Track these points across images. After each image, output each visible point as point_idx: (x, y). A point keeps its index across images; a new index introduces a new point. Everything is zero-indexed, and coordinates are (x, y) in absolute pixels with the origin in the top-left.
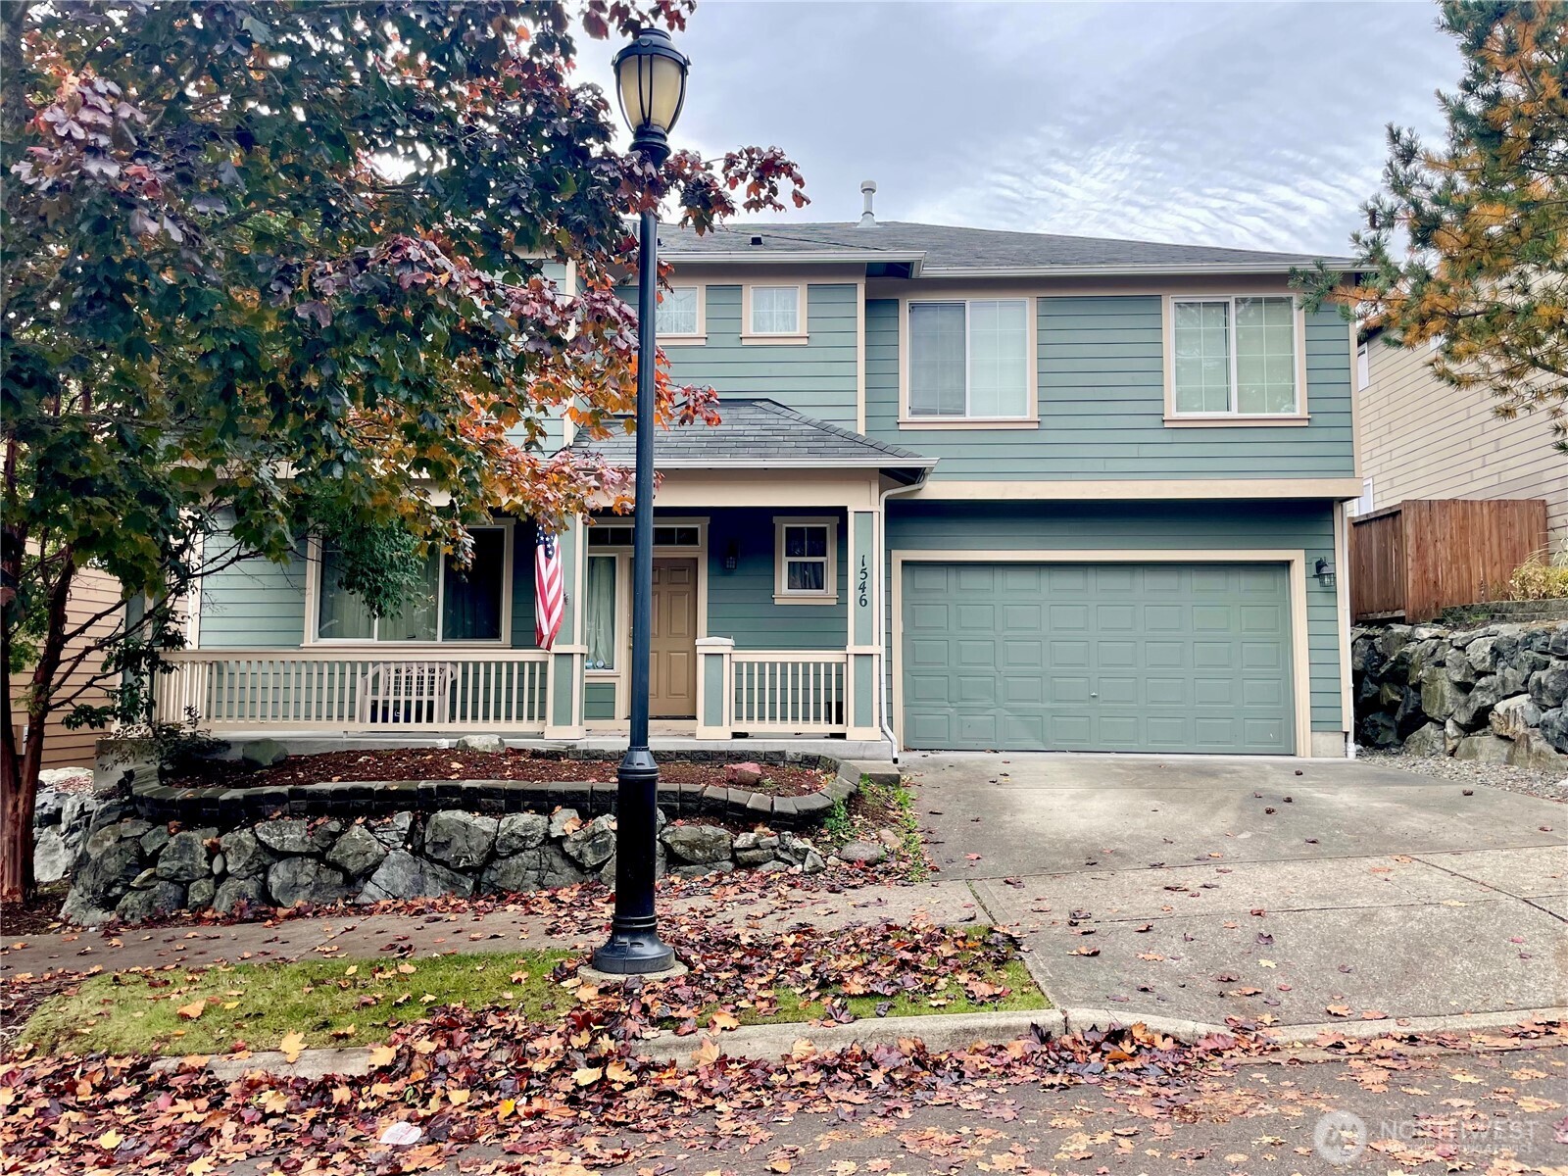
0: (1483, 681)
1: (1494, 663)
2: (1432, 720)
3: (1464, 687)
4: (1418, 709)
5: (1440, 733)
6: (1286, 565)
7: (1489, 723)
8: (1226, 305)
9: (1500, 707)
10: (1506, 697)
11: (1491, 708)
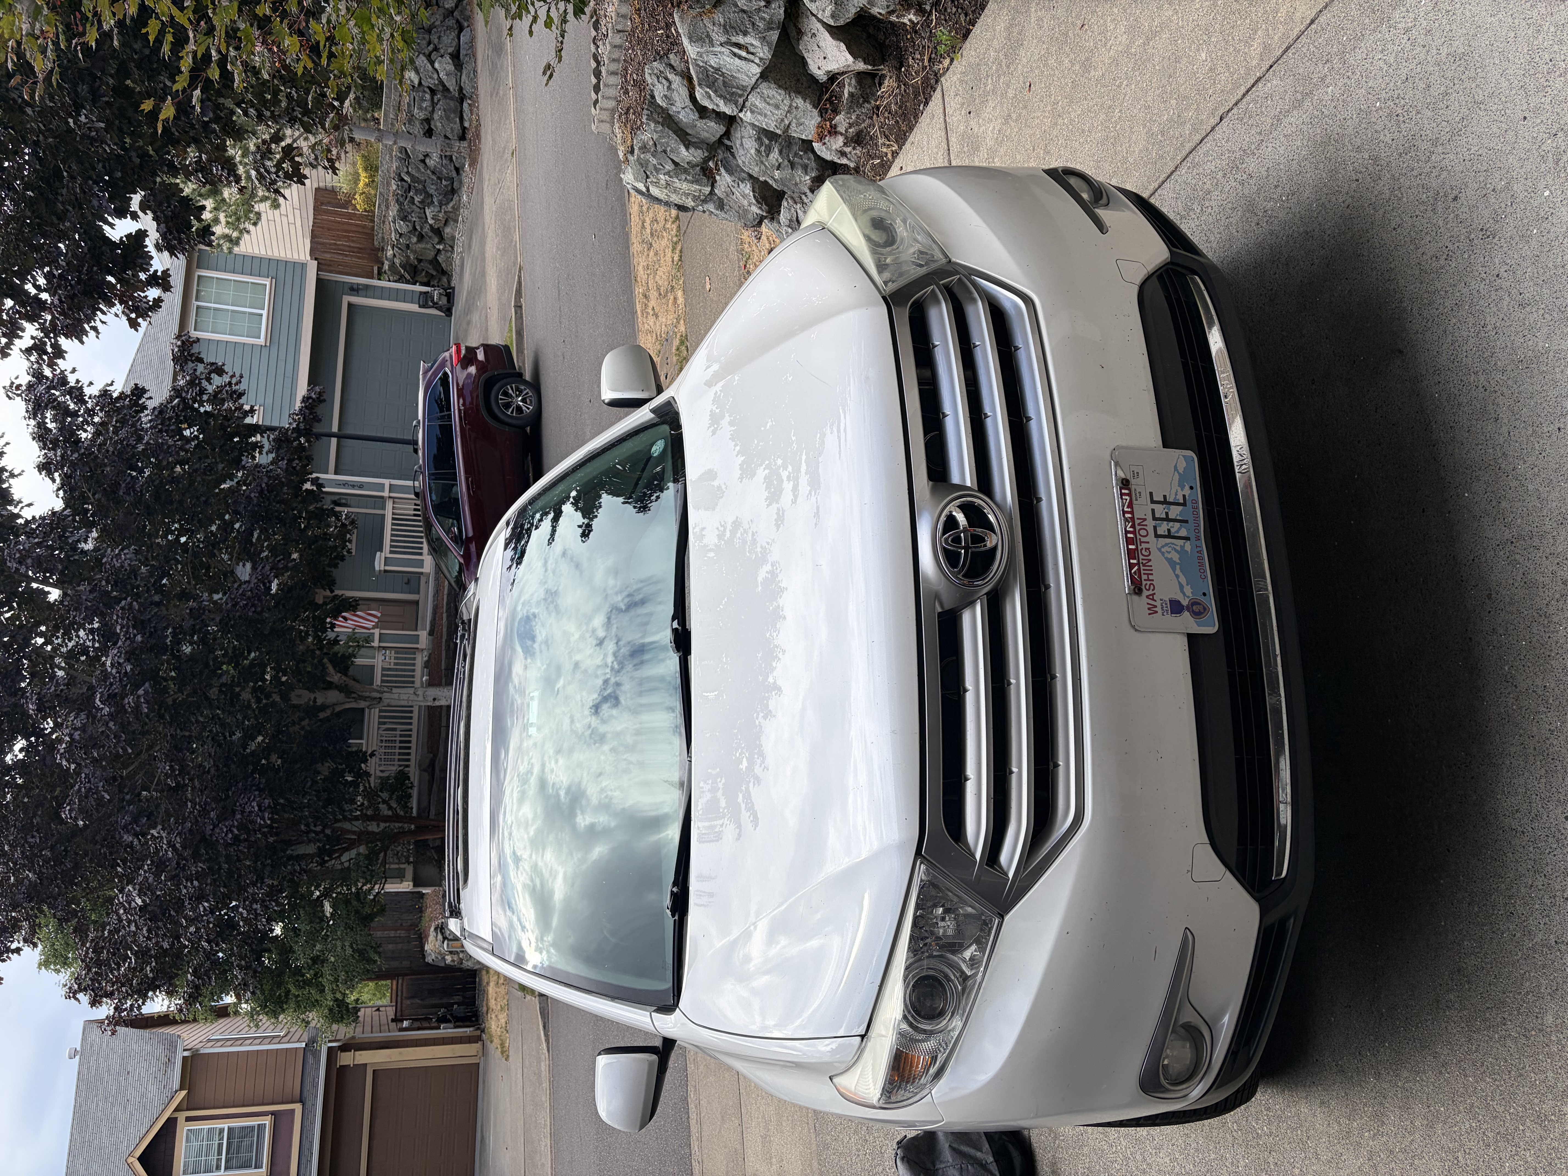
0: (418, 227)
1: (410, 221)
2: (436, 255)
3: (421, 237)
4: (430, 262)
5: (443, 252)
6: (350, 305)
7: (438, 228)
8: (198, 307)
9: (431, 222)
10: (427, 218)
11: (431, 225)
